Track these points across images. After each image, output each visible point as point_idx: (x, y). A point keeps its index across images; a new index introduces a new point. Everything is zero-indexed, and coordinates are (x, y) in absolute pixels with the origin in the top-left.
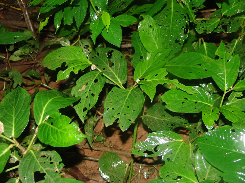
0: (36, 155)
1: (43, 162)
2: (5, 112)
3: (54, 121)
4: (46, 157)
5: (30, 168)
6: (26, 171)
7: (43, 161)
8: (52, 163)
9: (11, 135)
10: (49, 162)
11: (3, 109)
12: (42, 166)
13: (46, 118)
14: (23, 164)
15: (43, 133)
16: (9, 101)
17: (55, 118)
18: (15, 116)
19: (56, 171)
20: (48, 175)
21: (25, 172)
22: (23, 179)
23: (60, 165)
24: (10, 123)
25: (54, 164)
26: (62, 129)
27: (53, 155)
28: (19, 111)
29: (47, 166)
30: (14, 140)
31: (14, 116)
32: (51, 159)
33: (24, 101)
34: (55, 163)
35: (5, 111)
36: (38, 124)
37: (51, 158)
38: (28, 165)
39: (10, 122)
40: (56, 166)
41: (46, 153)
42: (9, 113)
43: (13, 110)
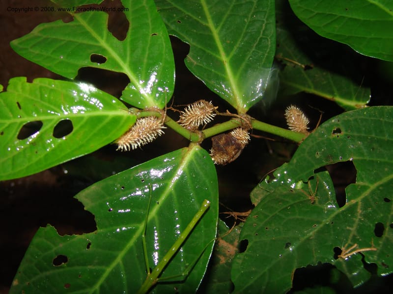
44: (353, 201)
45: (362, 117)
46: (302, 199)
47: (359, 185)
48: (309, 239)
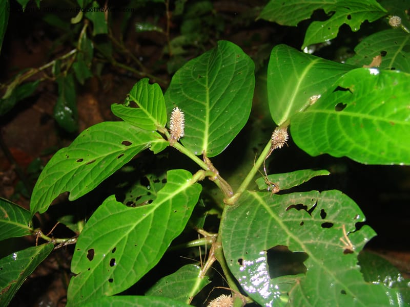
0: (270, 204)
1: (296, 222)
2: (184, 96)
3: (351, 98)
4: (305, 208)
5: (255, 235)
6: (245, 244)
7: (295, 220)
8: (327, 225)
9: (200, 149)
10: (316, 223)
11: (177, 90)
12: (295, 234)
13: (311, 102)
14: (235, 223)
15: (310, 132)
16: (192, 75)
17: (352, 90)
18: (210, 105)
19: (344, 248)
20: (315, 260)
21: (241, 246)
22: (235, 265)
23: (361, 231)
24: (197, 120)
25: (334, 228)
26: (389, 114)
27: (331, 203)
28: (223, 92)
29: (311, 234)
30: (206, 163)
31: (207, 104)
32: (323, 214)
33: (234, 71)
34: (340, 225)
35: (184, 94)
36: (279, 122)
37: (323, 211)
38: (248, 229)
39: (197, 118)
40: (345, 233)
41: (307, 197)
42: (195, 98)
43: (206, 93)
44: (303, 247)
45: (229, 244)
46: (300, 289)
47: (290, 244)
48: (337, 277)
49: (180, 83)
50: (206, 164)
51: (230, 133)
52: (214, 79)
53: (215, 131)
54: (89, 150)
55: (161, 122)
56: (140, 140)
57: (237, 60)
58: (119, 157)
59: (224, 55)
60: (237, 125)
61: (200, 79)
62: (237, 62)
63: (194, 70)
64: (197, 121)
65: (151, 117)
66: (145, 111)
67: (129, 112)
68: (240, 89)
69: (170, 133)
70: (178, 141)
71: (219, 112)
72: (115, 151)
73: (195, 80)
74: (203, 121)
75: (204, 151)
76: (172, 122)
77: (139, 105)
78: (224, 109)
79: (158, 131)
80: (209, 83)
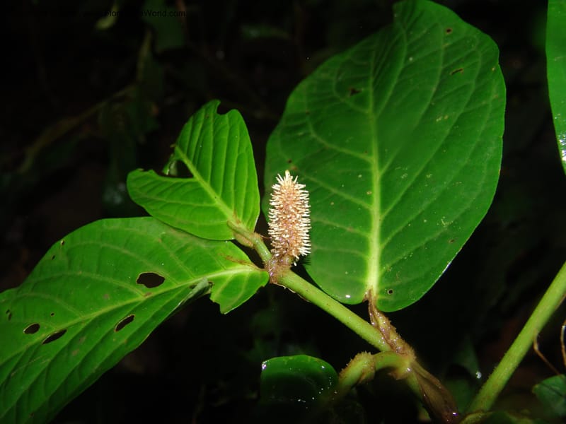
2: (314, 140)
11: (297, 128)
16: (334, 90)
24: (348, 202)
31: (373, 159)
33: (441, 68)
35: (313, 135)
39: (347, 196)
42: (342, 144)
43: (368, 129)
49: (306, 110)
50: (377, 331)
51: (444, 237)
52: (390, 93)
53: (398, 234)
54: (58, 301)
55: (244, 217)
56: (186, 270)
57: (446, 41)
58: (120, 327)
59: (411, 33)
60: (463, 215)
61: (355, 96)
62: (447, 44)
63: (340, 78)
64: (347, 206)
65: (218, 202)
66: (206, 186)
67: (167, 189)
68: (462, 111)
69: (270, 247)
70: (293, 269)
71: (406, 179)
72: (120, 304)
73: (342, 100)
74: (365, 205)
75: (370, 291)
76: (274, 215)
77: (192, 169)
78: (421, 168)
79: (235, 242)
80: (377, 103)
